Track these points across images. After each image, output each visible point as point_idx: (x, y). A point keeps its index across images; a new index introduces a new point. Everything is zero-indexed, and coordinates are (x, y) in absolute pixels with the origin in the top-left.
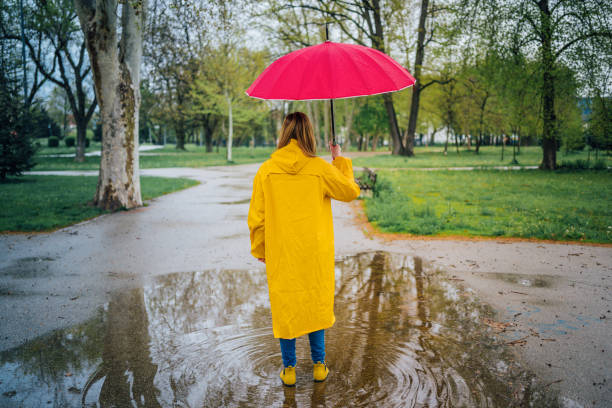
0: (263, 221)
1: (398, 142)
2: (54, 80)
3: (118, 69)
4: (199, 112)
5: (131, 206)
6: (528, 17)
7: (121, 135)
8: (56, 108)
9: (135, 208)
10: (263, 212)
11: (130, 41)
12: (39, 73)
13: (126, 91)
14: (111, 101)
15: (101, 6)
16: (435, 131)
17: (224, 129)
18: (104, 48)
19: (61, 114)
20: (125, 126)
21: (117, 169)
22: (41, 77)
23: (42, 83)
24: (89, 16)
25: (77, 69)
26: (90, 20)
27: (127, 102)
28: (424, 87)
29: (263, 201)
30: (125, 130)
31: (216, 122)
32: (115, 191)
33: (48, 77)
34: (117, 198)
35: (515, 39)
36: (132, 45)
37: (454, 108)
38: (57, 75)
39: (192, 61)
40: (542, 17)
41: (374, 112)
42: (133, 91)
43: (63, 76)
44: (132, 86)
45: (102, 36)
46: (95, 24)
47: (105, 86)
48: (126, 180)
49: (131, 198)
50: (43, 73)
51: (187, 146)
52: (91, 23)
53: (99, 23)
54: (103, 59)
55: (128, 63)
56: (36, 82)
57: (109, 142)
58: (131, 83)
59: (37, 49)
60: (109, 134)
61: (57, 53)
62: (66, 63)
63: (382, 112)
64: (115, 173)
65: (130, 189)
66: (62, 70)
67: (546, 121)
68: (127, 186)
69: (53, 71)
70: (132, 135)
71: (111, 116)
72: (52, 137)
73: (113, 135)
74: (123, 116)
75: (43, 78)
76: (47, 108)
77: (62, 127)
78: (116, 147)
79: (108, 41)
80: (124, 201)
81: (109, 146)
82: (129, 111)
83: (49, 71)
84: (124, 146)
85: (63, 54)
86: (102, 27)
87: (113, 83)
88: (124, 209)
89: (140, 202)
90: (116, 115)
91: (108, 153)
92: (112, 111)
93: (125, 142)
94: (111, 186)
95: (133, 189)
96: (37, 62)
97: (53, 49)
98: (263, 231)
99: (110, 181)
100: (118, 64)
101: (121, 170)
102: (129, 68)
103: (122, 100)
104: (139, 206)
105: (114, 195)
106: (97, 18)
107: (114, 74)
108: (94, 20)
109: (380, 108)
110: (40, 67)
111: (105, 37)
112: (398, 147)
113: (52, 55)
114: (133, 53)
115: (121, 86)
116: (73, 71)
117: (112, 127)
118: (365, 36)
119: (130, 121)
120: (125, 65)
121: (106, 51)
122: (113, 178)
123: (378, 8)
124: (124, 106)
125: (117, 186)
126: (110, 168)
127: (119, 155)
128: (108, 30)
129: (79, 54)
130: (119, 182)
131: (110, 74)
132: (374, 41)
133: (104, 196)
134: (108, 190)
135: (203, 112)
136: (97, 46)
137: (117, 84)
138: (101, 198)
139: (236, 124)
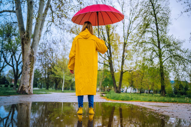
0: (75, 55)
1: (116, 89)
2: (9, 65)
3: (30, 50)
4: (54, 76)
5: (29, 93)
6: (154, 51)
7: (29, 70)
8: (9, 77)
9: (30, 94)
10: (75, 52)
11: (35, 42)
12: (5, 63)
13: (32, 57)
14: (27, 59)
15: (27, 31)
16: (127, 88)
17: (61, 82)
18: (26, 43)
19: (10, 78)
20: (30, 67)
21: (26, 81)
22: (5, 64)
23: (6, 66)
24: (23, 34)
25: (17, 62)
26: (23, 35)
27: (32, 60)
28: (124, 72)
29: (76, 48)
30: (30, 69)
31: (59, 81)
32: (24, 88)
33: (8, 64)
34: (25, 90)
35: (151, 56)
36: (35, 43)
37: (133, 80)
38: (11, 63)
39: (53, 63)
40: (159, 50)
41: (108, 80)
42: (34, 57)
43: (12, 64)
44: (34, 56)
45: (26, 40)
46: (24, 36)
47: (25, 55)
48: (28, 85)
49: (29, 91)
50: (6, 62)
51: (49, 89)
52: (23, 36)
53: (26, 36)
54: (26, 46)
55: (33, 49)
56: (4, 65)
57: (24, 72)
58: (34, 55)
59: (5, 55)
60: (25, 69)
61: (12, 57)
62: (14, 60)
63: (111, 80)
64: (25, 82)
65: (29, 88)
66: (12, 62)
67: (161, 80)
68: (29, 87)
69: (9, 62)
70: (32, 71)
71: (26, 64)
72: (6, 84)
73: (26, 70)
74: (30, 64)
75: (6, 64)
76: (6, 76)
77: (10, 83)
78: (26, 74)
79: (28, 41)
80: (27, 91)
81: (24, 73)
82: (32, 63)
83: (8, 62)
84: (29, 74)
85: (13, 57)
86: (26, 37)
87: (28, 54)
88: (27, 94)
89: (32, 92)
90: (28, 64)
91: (23, 76)
92: (27, 63)
93: (29, 72)
94: (23, 86)
95: (30, 88)
96: (5, 59)
97: (10, 56)
98: (75, 59)
99: (23, 84)
100: (30, 49)
101: (27, 81)
102: (34, 50)
103: (30, 59)
104: (32, 94)
105: (24, 89)
106: (25, 34)
107: (29, 51)
108: (24, 35)
109: (110, 79)
110: (6, 60)
111: (27, 40)
112: (116, 91)
113: (10, 57)
114: (35, 46)
115: (30, 55)
116: (16, 62)
117: (26, 67)
118: (106, 56)
119: (32, 66)
120: (32, 49)
121: (27, 44)
122: (24, 83)
123: (110, 49)
124: (31, 61)
125: (25, 86)
126: (23, 80)
127: (27, 77)
128: (28, 38)
129: (18, 57)
130: (26, 85)
131: (27, 51)
132: (109, 58)
133: (20, 89)
134: (22, 87)
135: (56, 77)
136: (24, 42)
137: (29, 54)
138: (19, 90)
139: (65, 81)
